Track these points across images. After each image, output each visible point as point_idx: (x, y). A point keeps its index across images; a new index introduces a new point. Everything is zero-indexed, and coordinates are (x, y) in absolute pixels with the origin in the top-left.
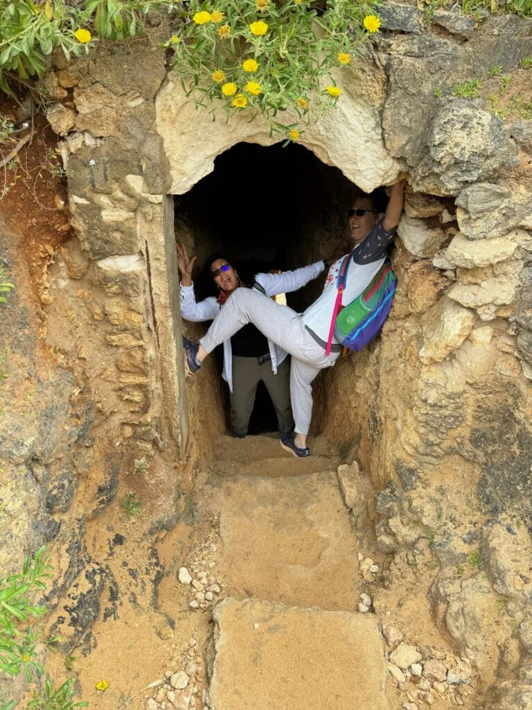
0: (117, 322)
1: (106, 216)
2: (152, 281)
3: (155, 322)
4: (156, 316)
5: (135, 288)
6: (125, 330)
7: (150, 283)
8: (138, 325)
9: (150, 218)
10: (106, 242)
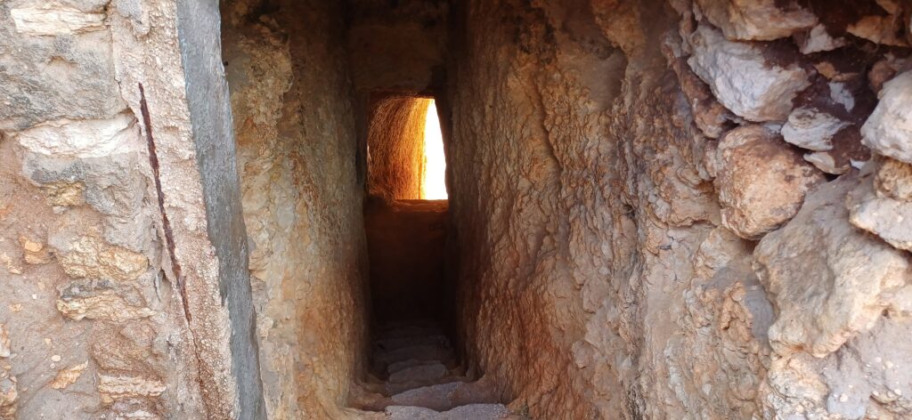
0: (81, 272)
1: (26, 21)
2: (162, 179)
3: (176, 268)
4: (178, 257)
5: (118, 195)
6: (103, 287)
7: (158, 182)
8: (133, 276)
9: (144, 30)
10: (33, 88)
